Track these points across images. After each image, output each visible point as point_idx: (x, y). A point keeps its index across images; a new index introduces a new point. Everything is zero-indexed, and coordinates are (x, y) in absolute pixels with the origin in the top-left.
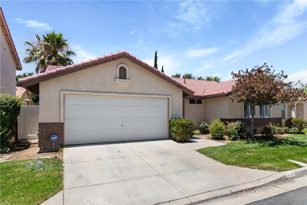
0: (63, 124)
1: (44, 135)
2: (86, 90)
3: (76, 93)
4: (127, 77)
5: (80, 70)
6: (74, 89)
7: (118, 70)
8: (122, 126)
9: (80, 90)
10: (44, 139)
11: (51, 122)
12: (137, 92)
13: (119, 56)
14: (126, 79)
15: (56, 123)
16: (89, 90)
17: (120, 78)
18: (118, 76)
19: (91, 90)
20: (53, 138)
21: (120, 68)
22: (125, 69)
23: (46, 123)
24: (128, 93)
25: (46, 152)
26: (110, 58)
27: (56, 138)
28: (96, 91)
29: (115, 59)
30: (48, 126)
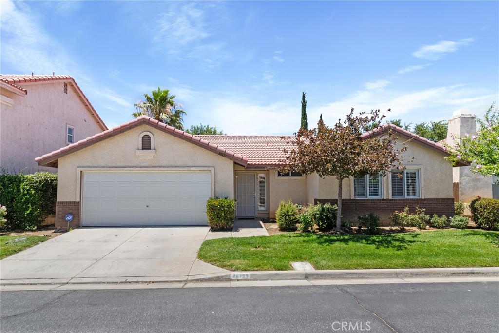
0: (79, 203)
1: (61, 215)
2: (103, 165)
3: (92, 169)
4: (152, 147)
5: (93, 144)
6: (91, 165)
7: (141, 139)
8: (148, 206)
9: (97, 166)
10: (60, 218)
11: (68, 201)
12: (165, 165)
13: (137, 123)
14: (150, 149)
15: (73, 202)
16: (107, 165)
17: (143, 149)
18: (141, 146)
19: (110, 165)
20: (68, 218)
21: (143, 137)
22: (150, 137)
23: (63, 202)
24: (153, 166)
25: (60, 232)
26: (126, 127)
27: (71, 217)
28: (115, 166)
29: (133, 128)
30: (64, 205)
